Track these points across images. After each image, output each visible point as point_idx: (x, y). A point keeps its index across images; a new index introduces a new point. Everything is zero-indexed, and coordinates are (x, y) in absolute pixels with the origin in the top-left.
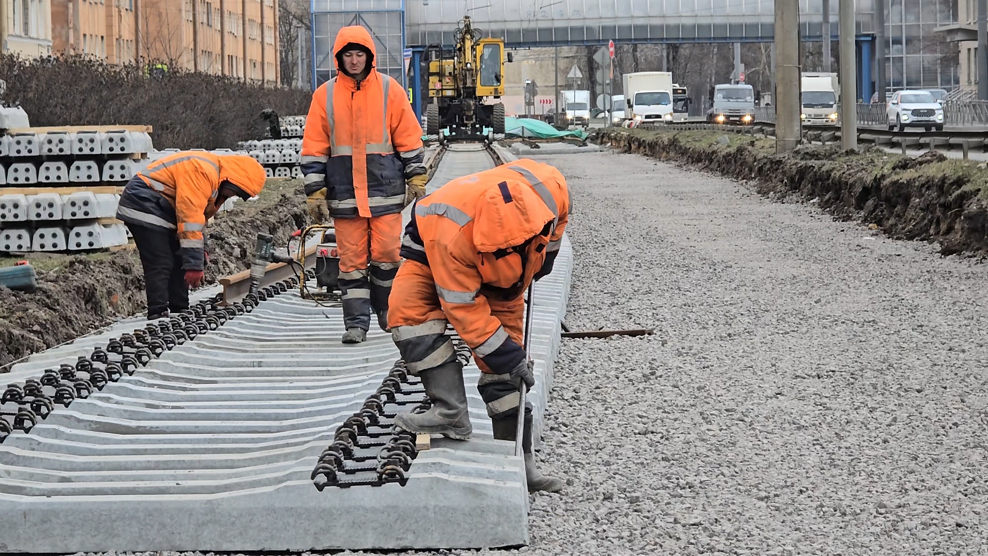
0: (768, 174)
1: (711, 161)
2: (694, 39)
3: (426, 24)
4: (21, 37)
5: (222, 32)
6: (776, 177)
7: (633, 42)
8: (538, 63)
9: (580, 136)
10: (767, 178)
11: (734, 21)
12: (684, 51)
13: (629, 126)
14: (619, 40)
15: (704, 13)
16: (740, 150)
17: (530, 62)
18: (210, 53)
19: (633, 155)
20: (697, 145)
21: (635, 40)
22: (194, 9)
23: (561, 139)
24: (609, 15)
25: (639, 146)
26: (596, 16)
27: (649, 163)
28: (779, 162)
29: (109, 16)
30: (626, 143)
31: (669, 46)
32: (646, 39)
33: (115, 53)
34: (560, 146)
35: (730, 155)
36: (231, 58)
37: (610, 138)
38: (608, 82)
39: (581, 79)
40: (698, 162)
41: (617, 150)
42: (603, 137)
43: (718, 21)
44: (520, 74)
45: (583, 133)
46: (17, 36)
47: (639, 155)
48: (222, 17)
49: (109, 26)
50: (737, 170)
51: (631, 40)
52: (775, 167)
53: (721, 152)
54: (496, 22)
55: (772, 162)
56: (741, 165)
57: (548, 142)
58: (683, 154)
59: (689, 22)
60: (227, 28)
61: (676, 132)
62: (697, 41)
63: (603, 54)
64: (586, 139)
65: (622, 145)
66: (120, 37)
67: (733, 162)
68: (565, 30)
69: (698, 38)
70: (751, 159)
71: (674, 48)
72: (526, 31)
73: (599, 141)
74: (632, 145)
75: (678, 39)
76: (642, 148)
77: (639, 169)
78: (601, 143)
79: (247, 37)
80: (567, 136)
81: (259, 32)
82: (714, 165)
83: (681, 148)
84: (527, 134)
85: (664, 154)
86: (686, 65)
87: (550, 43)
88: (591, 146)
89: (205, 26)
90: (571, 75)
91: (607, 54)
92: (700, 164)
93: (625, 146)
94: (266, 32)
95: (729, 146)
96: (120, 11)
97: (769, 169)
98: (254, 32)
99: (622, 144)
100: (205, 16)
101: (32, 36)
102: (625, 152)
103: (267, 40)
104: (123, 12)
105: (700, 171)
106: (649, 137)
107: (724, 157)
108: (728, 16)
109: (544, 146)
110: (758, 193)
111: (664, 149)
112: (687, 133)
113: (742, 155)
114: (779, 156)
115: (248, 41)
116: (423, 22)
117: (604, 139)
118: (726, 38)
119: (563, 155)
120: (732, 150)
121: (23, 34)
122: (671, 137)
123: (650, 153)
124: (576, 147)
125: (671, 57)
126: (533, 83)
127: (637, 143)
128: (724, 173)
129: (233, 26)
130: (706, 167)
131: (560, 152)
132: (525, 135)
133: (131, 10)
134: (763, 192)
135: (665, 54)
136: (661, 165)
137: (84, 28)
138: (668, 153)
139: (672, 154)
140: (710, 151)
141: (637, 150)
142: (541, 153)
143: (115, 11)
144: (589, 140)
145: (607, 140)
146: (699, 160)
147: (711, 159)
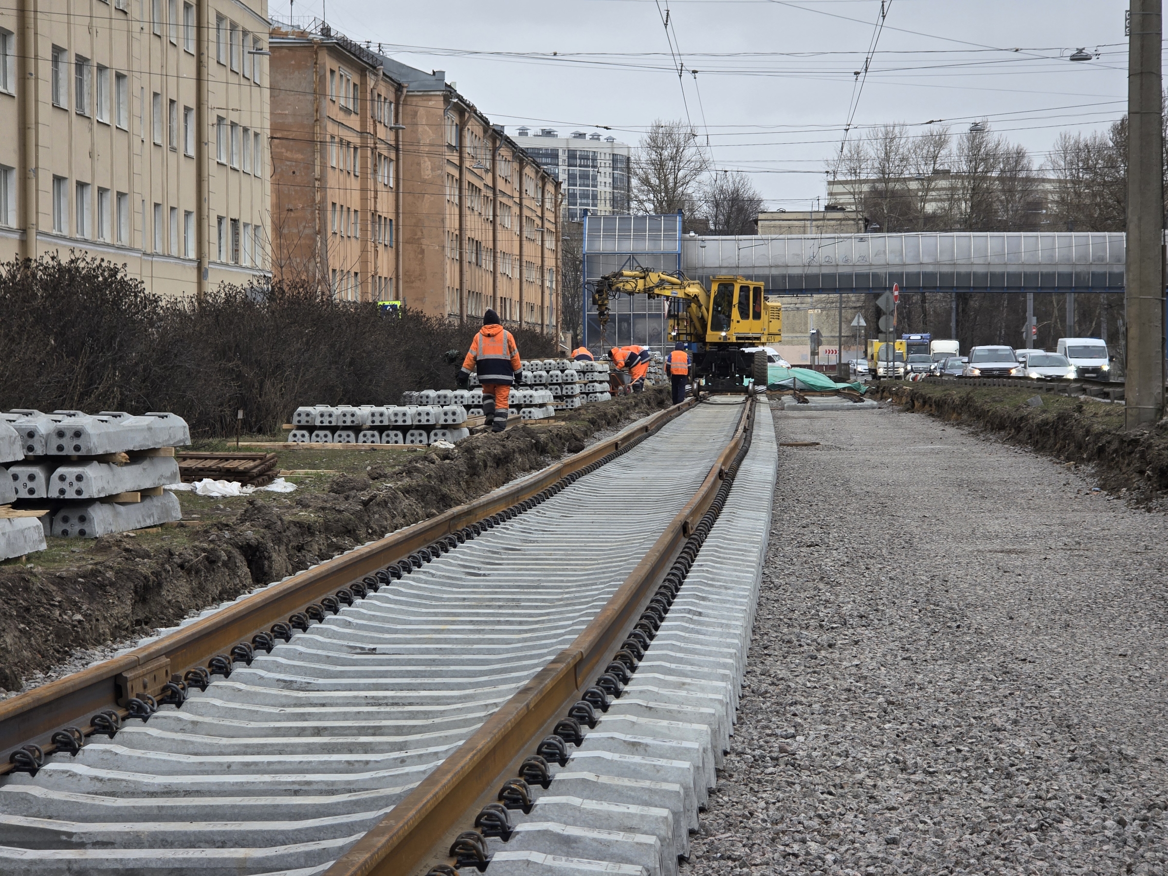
0: (1113, 459)
1: (1019, 430)
2: (986, 288)
3: (703, 268)
4: (227, 265)
5: (494, 273)
6: (1128, 465)
7: (921, 291)
8: (824, 312)
9: (859, 389)
10: (1112, 464)
11: (1028, 269)
12: (974, 303)
13: (914, 379)
14: (907, 288)
15: (997, 261)
16: (1062, 418)
17: (816, 311)
18: (479, 295)
19: (916, 415)
20: (999, 406)
21: (924, 288)
22: (461, 248)
23: (837, 392)
24: (897, 261)
25: (925, 403)
26: (883, 262)
27: (934, 427)
28: (1135, 442)
29: (364, 250)
30: (909, 399)
31: (958, 296)
32: (935, 288)
33: (369, 291)
34: (834, 400)
35: (1047, 424)
36: (503, 300)
37: (891, 394)
38: (891, 329)
39: (865, 328)
40: (1000, 429)
41: (898, 408)
42: (883, 391)
43: (1012, 269)
44: (806, 324)
45: (862, 386)
46: (222, 264)
47: (923, 416)
48: (495, 257)
49: (364, 262)
50: (1058, 446)
51: (919, 288)
52: (1128, 450)
53: (1033, 418)
54: (777, 266)
55: (1122, 442)
56: (1065, 439)
57: (822, 396)
58: (978, 417)
59: (981, 270)
60: (500, 269)
61: (969, 389)
62: (988, 291)
63: (888, 299)
64: (866, 392)
65: (904, 402)
66: (376, 273)
67: (1052, 434)
68: (850, 276)
69: (991, 288)
70: (1081, 432)
71: (963, 298)
72: (807, 277)
73: (879, 396)
74: (916, 403)
75: (969, 288)
76: (927, 406)
77: (921, 436)
78: (881, 398)
79: (524, 280)
80: (844, 389)
81: (539, 275)
82: (1023, 436)
83: (976, 409)
84: (799, 385)
85: (955, 415)
86: (976, 318)
87: (834, 290)
88: (868, 402)
89: (473, 266)
90: (854, 323)
91: (892, 299)
92: (1002, 433)
93: (907, 403)
94: (547, 276)
95: (1044, 411)
96: (376, 247)
97: (1116, 451)
98: (533, 275)
99: (904, 400)
100: (474, 255)
101: (244, 265)
102: (907, 410)
103: (547, 284)
104: (381, 248)
105: (1004, 443)
106: (936, 393)
107: (1038, 425)
108: (1023, 264)
109: (815, 400)
110: (1102, 488)
111: (954, 409)
112: (984, 390)
113: (1065, 425)
114: (1133, 432)
115: (524, 284)
116: (700, 265)
117: (885, 394)
118: (1020, 288)
119: (834, 412)
120: (1051, 416)
121: (231, 262)
122: (964, 395)
123: (936, 413)
124: (851, 403)
125: (960, 310)
126: (818, 331)
127: (921, 401)
128: (1039, 448)
129: (507, 268)
130: (1012, 438)
131: (833, 409)
132: (797, 387)
133: (391, 247)
134: (1110, 488)
135: (954, 306)
136: (951, 431)
137: (334, 262)
138: (959, 414)
139: (965, 417)
140: (1018, 417)
141: (921, 410)
142: (810, 409)
143: (370, 245)
144: (868, 394)
145: (888, 395)
146: (1001, 427)
147: (1019, 427)
